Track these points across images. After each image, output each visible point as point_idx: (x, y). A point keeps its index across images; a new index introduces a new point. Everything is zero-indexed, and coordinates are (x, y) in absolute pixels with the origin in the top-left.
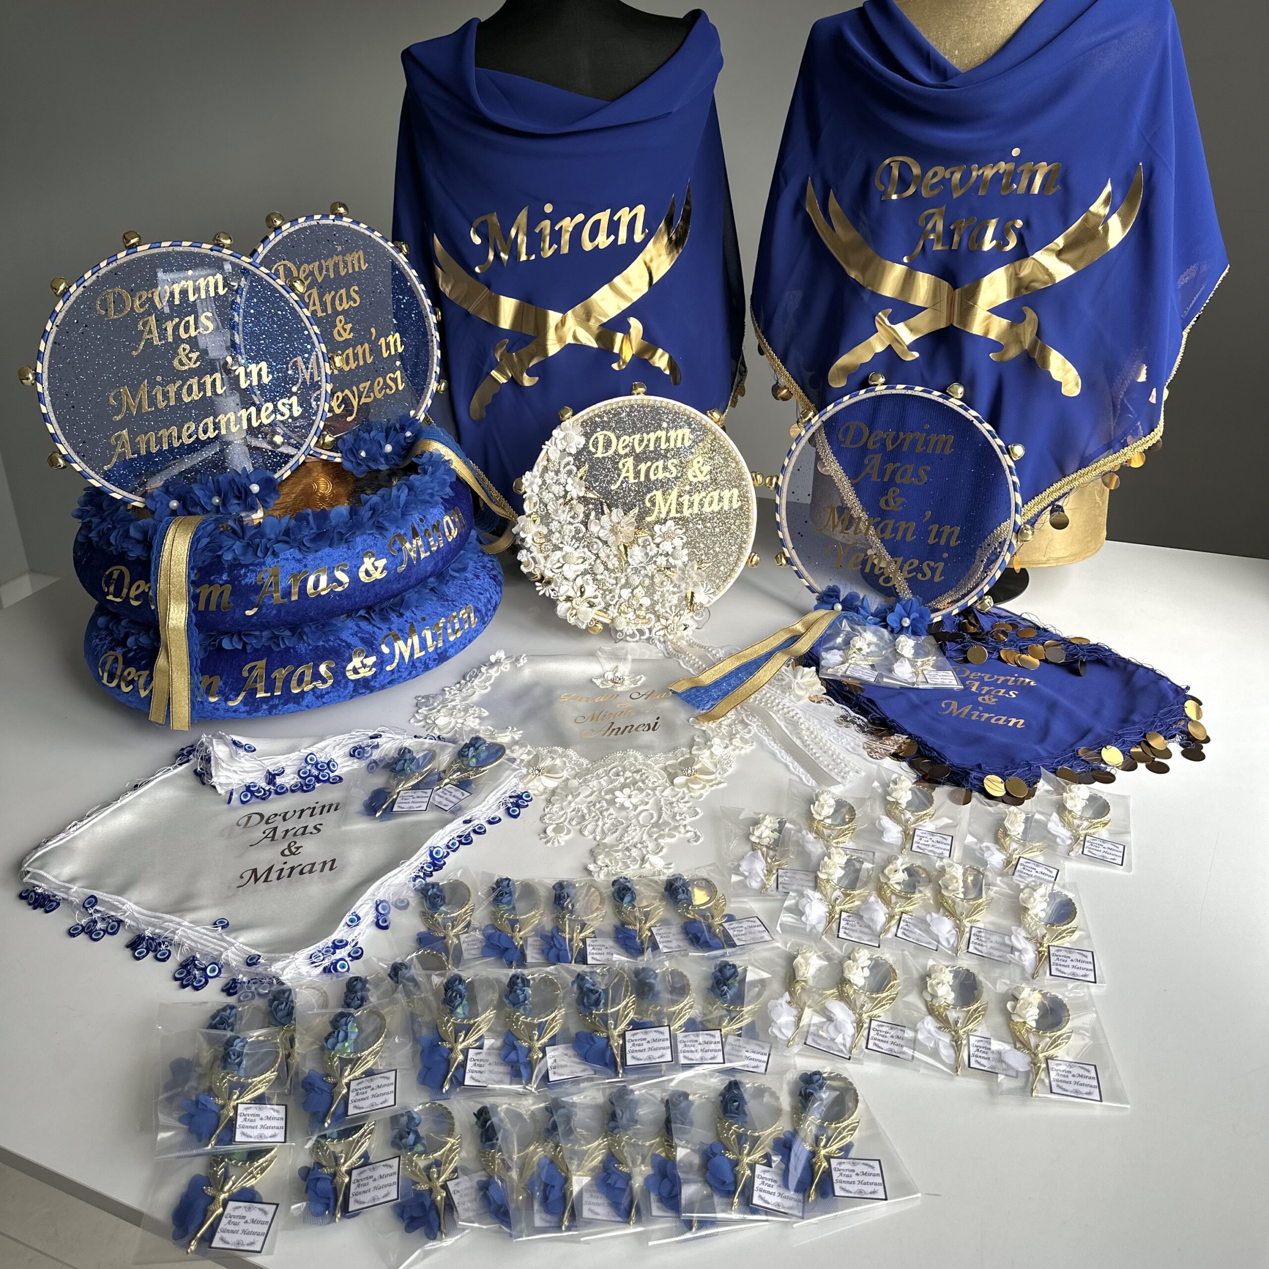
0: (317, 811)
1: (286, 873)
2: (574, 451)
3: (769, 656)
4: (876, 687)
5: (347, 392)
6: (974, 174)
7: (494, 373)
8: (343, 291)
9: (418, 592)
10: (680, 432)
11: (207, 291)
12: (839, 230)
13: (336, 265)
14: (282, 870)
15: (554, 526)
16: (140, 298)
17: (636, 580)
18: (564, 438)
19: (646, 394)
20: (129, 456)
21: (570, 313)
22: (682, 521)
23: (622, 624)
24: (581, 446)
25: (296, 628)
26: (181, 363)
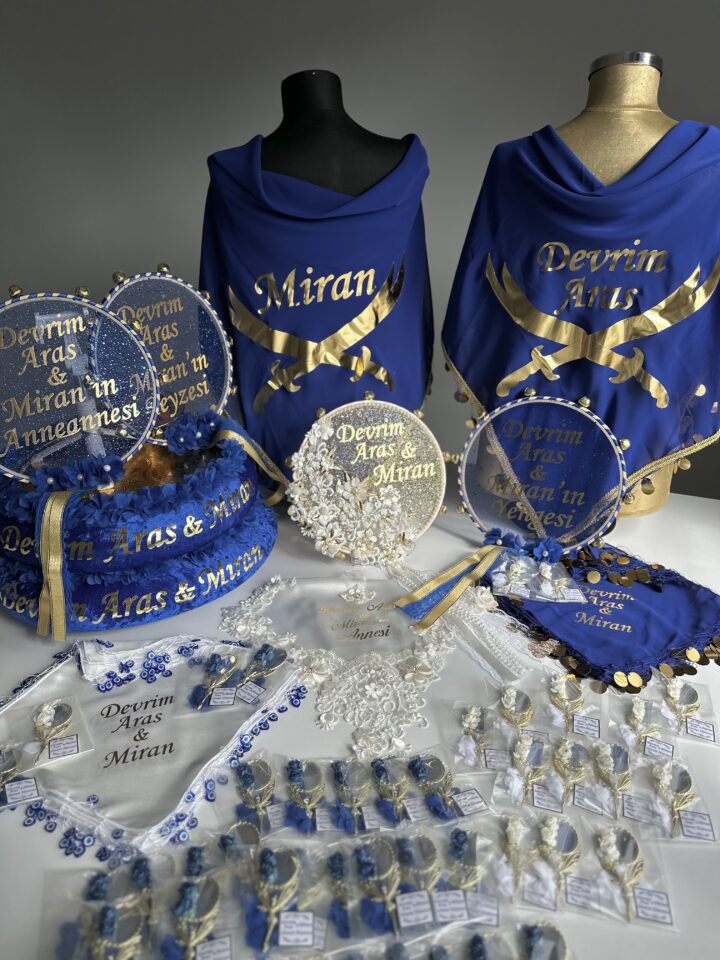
0: (158, 703)
1: (138, 755)
2: (326, 438)
3: (458, 579)
4: (531, 602)
5: (170, 397)
6: (607, 257)
7: (270, 383)
8: (167, 327)
9: (223, 538)
10: (397, 425)
11: (72, 329)
12: (509, 290)
13: (162, 308)
14: (135, 752)
15: (314, 489)
16: (23, 334)
17: (368, 525)
18: (320, 430)
19: (375, 399)
20: (18, 447)
21: (322, 343)
22: (398, 485)
23: (358, 555)
24: (331, 435)
25: (139, 569)
26: (54, 381)
